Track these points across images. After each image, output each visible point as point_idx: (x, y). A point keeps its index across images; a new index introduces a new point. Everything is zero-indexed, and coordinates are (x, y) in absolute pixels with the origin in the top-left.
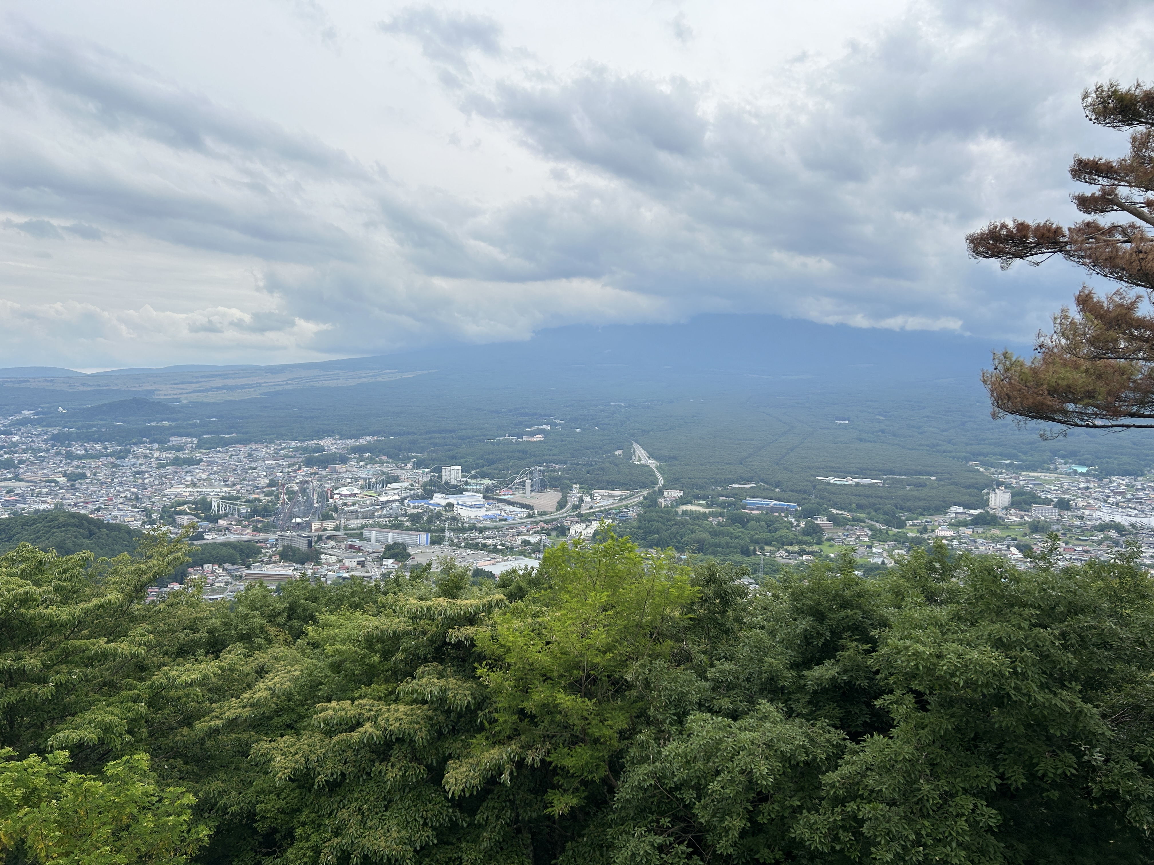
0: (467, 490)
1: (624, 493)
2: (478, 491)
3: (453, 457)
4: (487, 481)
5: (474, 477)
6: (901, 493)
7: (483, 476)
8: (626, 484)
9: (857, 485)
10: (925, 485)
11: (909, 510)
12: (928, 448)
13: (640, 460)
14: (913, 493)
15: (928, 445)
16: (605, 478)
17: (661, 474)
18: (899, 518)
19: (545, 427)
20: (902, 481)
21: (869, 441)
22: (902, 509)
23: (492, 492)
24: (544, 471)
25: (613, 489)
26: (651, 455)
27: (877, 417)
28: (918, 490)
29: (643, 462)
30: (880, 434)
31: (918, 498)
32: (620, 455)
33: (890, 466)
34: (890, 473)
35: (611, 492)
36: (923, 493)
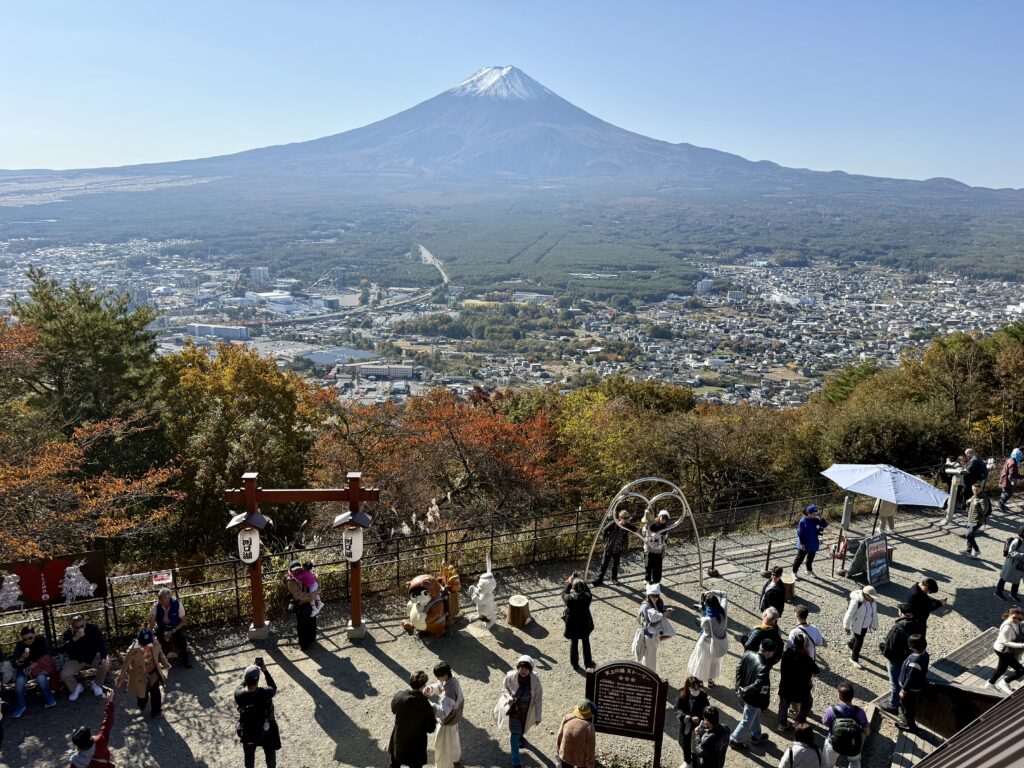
0: (275, 288)
1: (415, 289)
2: (286, 289)
3: (258, 258)
4: (293, 281)
5: (282, 277)
6: (632, 284)
7: (290, 275)
8: (416, 282)
9: (599, 278)
10: (649, 277)
11: (639, 298)
13: (426, 261)
14: (641, 284)
15: (652, 245)
16: (398, 276)
17: (446, 273)
18: (631, 304)
19: (339, 230)
20: (632, 275)
22: (633, 297)
23: (299, 289)
24: (344, 271)
25: (406, 287)
26: (436, 256)
27: (614, 221)
28: (644, 282)
29: (429, 262)
31: (645, 288)
32: (409, 257)
33: (624, 262)
34: (624, 268)
35: (404, 289)
36: (649, 283)
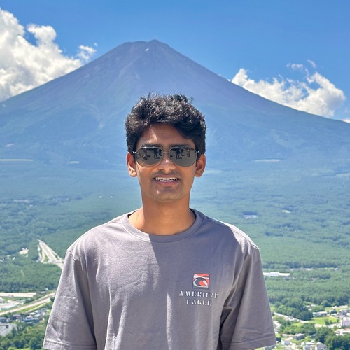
1: (31, 295)
6: (307, 285)
8: (31, 286)
10: (328, 277)
11: (315, 302)
12: (332, 241)
13: (47, 260)
14: (319, 285)
15: (331, 238)
16: (9, 280)
18: (306, 310)
20: (307, 273)
21: (277, 235)
22: (308, 300)
25: (18, 291)
26: (59, 254)
27: (284, 211)
28: (323, 282)
29: (50, 261)
30: (286, 227)
31: (323, 290)
32: (25, 255)
33: (296, 259)
34: (296, 266)
35: (16, 295)
36: (328, 284)
